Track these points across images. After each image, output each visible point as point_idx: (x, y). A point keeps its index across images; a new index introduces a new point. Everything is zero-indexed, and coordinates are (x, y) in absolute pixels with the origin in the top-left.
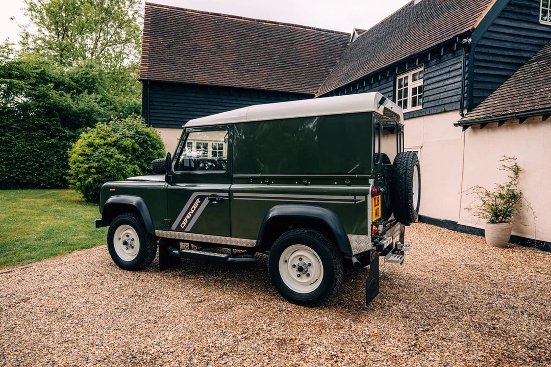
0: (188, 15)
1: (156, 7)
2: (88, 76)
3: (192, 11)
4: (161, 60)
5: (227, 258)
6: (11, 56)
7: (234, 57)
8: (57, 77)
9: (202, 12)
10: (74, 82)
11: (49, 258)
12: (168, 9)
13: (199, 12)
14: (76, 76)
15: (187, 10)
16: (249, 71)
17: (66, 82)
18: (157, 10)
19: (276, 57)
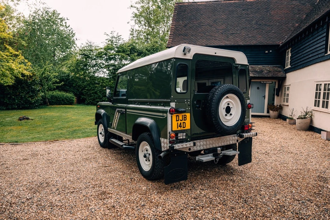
0: (199, 5)
1: (181, 4)
2: (154, 47)
3: (201, 2)
4: (180, 35)
5: (123, 145)
6: (120, 42)
7: (224, 26)
8: (140, 50)
9: (207, 2)
10: (148, 51)
11: (85, 137)
12: (187, 4)
13: (205, 2)
14: (149, 48)
15: (198, 2)
16: (233, 34)
17: (144, 52)
18: (181, 6)
19: (253, 22)
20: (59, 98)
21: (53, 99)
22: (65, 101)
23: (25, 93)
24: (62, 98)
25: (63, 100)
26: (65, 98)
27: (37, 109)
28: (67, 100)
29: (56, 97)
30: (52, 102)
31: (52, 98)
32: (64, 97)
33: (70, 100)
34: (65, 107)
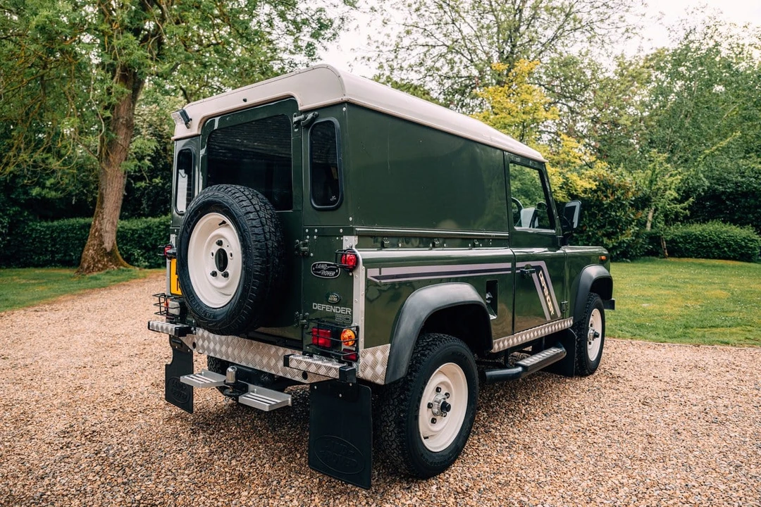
20: (706, 241)
21: (689, 243)
22: (723, 248)
23: (596, 226)
24: (714, 241)
25: (717, 246)
26: (725, 241)
27: (627, 262)
28: (729, 246)
29: (697, 238)
30: (686, 249)
31: (687, 240)
32: (720, 238)
33: (741, 247)
34: (701, 264)
